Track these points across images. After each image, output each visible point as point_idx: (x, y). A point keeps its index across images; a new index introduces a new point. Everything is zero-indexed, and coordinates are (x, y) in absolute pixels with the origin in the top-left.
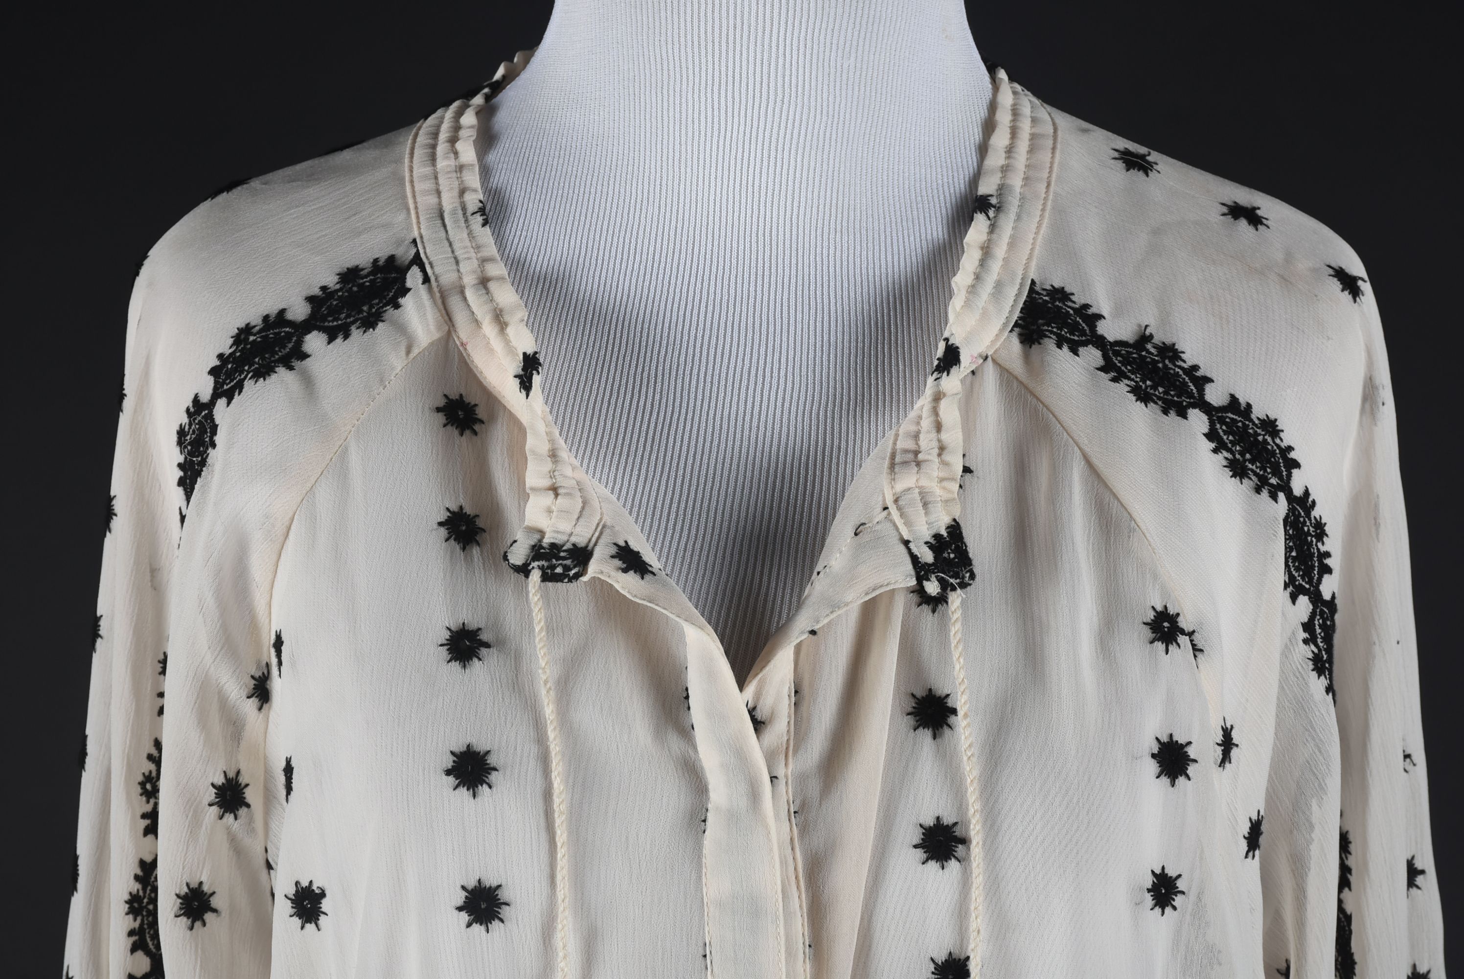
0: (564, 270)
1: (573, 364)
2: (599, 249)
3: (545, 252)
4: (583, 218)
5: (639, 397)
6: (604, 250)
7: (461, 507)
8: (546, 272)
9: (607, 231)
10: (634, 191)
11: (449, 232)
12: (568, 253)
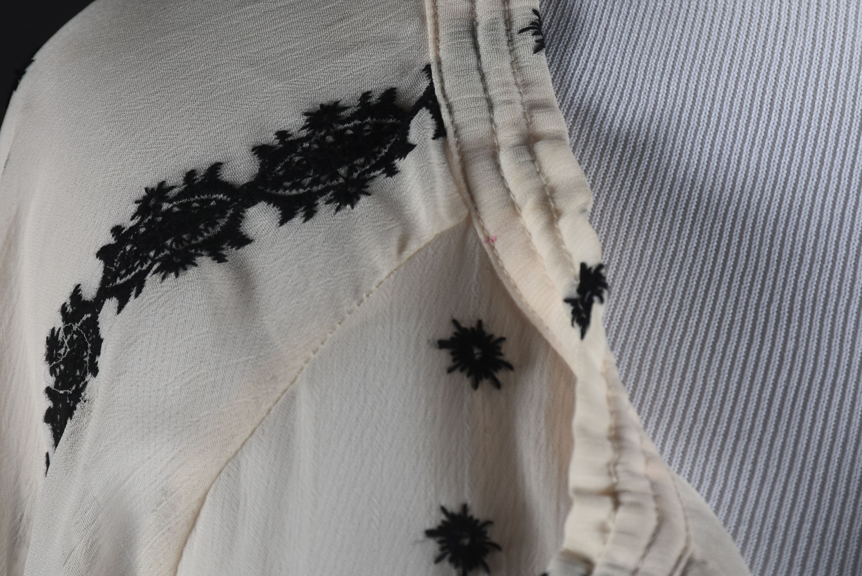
0: (658, 130)
1: (661, 282)
2: (713, 100)
3: (630, 99)
4: (692, 49)
5: (762, 342)
6: (723, 101)
7: (465, 508)
8: (629, 130)
9: (729, 72)
10: (775, 11)
11: (483, 58)
12: (665, 103)
